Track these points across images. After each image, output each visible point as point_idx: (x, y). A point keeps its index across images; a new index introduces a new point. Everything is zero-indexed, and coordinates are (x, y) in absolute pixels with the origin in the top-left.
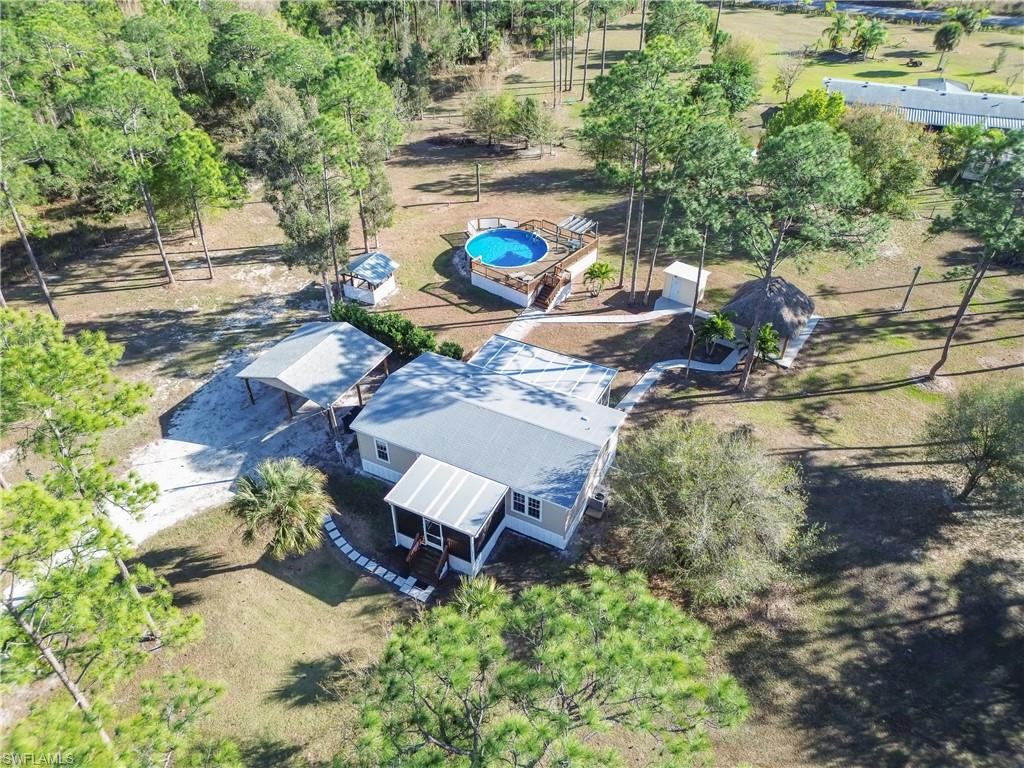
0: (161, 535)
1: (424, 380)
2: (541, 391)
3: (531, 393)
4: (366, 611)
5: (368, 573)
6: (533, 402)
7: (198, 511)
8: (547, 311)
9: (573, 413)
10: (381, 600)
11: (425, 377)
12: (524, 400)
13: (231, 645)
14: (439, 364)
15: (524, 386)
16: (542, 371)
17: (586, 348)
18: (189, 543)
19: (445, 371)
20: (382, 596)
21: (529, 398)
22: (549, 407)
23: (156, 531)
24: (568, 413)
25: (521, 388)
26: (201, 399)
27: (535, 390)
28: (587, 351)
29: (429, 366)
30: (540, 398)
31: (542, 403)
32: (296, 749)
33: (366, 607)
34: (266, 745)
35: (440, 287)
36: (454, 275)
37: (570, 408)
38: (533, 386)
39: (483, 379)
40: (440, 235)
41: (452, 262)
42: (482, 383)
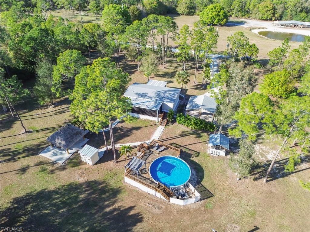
1: (171, 94)
2: (144, 97)
3: (146, 96)
6: (145, 93)
9: (136, 93)
11: (171, 95)
12: (147, 93)
14: (170, 100)
15: (148, 98)
16: (143, 102)
19: (167, 97)
21: (146, 94)
22: (141, 93)
24: (137, 92)
25: (148, 97)
27: (145, 97)
29: (172, 99)
30: (144, 95)
31: (143, 94)
35: (192, 155)
36: (189, 163)
37: (137, 94)
38: (145, 98)
39: (158, 97)
40: (214, 196)
41: (195, 171)
42: (158, 96)
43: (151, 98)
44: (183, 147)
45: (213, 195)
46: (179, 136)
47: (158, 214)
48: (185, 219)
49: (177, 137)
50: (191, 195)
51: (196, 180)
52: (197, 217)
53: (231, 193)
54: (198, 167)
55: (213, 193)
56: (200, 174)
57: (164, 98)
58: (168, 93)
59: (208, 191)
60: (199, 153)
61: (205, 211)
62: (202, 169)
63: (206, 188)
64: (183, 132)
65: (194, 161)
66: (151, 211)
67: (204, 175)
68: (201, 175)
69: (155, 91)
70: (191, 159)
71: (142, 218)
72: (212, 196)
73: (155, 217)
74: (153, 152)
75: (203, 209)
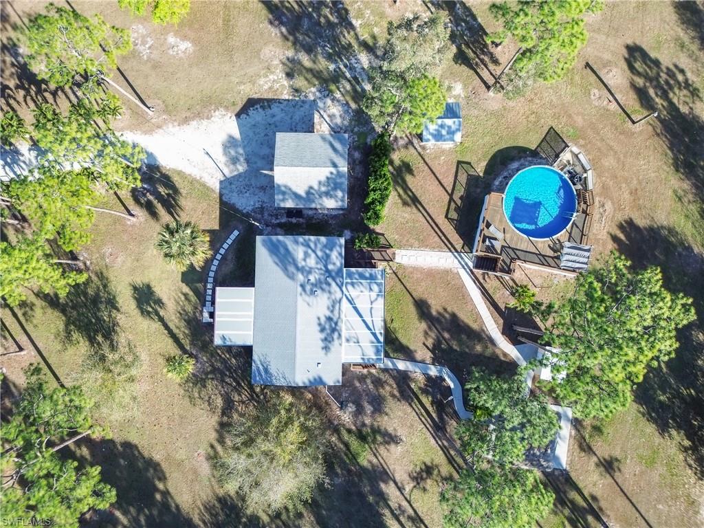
0: (180, 173)
2: (336, 324)
3: (330, 319)
4: (185, 295)
5: (205, 286)
6: (320, 324)
7: (201, 179)
8: (475, 271)
9: (323, 353)
10: (193, 298)
12: (319, 319)
13: (144, 253)
15: (336, 312)
16: (361, 316)
17: (442, 311)
18: (182, 191)
19: (325, 258)
20: (196, 298)
21: (323, 320)
23: (180, 169)
24: (320, 349)
25: (332, 311)
26: (275, 109)
27: (335, 320)
28: (439, 313)
30: (327, 327)
31: (322, 330)
32: (118, 310)
33: (188, 294)
34: (114, 297)
35: (469, 175)
36: (492, 176)
37: (326, 348)
38: (339, 318)
39: (329, 285)
40: (552, 127)
41: (510, 164)
42: (324, 286)
43: (335, 304)
44: (451, 195)
45: (550, 129)
46: (421, 209)
47: (613, 203)
48: (607, 164)
49: (425, 214)
50: (565, 162)
51: (530, 159)
52: (599, 149)
53: (538, 101)
54: (499, 159)
55: (546, 129)
56: (514, 153)
57: (326, 266)
58: (305, 260)
59: (546, 136)
60: (459, 163)
61: (584, 139)
62: (500, 151)
63: (542, 141)
64: (405, 203)
65: (486, 169)
66: (611, 216)
67: (514, 147)
68: (516, 152)
69: (304, 300)
70: (481, 174)
71: (626, 221)
72: (554, 130)
73: (618, 208)
74: (503, 247)
75: (582, 142)
